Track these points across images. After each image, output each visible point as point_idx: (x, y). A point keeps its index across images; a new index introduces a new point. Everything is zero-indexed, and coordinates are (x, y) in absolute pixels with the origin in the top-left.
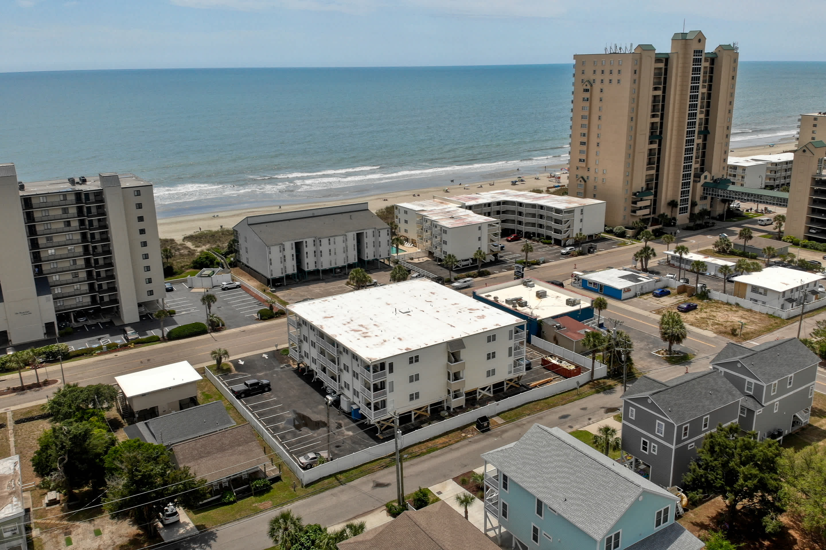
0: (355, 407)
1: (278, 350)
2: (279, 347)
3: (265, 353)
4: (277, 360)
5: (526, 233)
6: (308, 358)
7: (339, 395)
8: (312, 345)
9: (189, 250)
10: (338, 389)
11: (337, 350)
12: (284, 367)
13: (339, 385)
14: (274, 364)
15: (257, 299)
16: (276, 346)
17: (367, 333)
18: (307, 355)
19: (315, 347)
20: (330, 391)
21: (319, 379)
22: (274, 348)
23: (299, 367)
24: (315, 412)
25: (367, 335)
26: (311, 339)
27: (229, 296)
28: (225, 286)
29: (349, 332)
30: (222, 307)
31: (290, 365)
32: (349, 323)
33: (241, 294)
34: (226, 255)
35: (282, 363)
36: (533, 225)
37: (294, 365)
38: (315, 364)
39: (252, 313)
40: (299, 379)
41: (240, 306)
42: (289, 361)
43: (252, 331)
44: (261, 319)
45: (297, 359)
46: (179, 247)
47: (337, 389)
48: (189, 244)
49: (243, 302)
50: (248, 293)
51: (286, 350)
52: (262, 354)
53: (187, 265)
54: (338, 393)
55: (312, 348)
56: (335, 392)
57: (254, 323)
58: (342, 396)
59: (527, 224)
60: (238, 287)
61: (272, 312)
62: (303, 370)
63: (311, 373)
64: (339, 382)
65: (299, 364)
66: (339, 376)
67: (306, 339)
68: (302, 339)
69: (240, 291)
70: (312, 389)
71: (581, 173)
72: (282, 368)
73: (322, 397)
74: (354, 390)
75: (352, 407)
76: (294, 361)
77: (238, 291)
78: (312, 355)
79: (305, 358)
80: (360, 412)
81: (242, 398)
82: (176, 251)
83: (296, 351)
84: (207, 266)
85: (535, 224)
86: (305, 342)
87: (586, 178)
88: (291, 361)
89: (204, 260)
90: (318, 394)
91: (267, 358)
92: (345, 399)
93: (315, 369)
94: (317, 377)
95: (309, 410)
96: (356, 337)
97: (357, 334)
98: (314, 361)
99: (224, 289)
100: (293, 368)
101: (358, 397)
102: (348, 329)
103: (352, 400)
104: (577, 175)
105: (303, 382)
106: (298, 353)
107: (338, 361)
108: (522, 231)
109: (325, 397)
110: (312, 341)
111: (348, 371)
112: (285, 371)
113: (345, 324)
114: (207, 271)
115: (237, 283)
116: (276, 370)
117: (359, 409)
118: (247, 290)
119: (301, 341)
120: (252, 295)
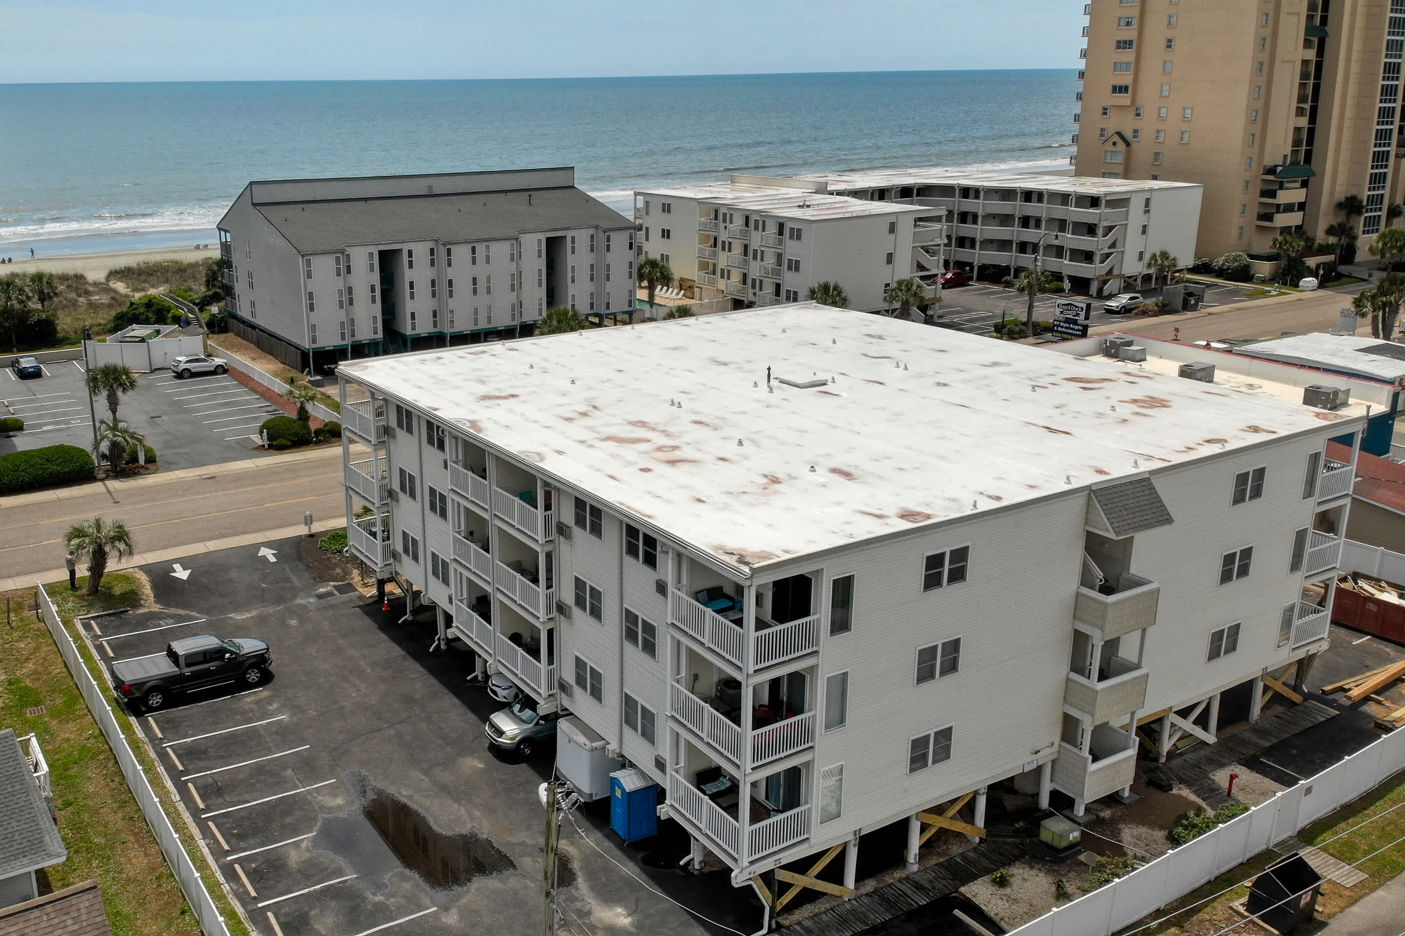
0: (629, 781)
1: (312, 536)
2: (318, 527)
3: (269, 545)
4: (308, 568)
5: (983, 268)
6: (415, 558)
7: (552, 719)
8: (433, 508)
9: (113, 295)
10: (543, 691)
11: (547, 520)
12: (329, 594)
13: (550, 674)
14: (297, 583)
15: (268, 400)
16: (309, 520)
17: (675, 448)
18: (411, 547)
19: (443, 514)
20: (502, 695)
21: (458, 639)
22: (301, 530)
23: (381, 593)
24: (444, 789)
25: (677, 454)
26: (428, 483)
27: (191, 392)
28: (183, 366)
29: (596, 443)
30: (164, 418)
31: (350, 588)
32: (584, 414)
33: (226, 388)
34: (203, 304)
35: (323, 579)
36: (1004, 245)
37: (365, 585)
38: (446, 581)
39: (248, 431)
40: (383, 637)
41: (216, 416)
42: (347, 573)
43: (239, 479)
44: (271, 447)
45: (377, 562)
46: (90, 289)
47: (540, 691)
48: (120, 287)
49: (227, 404)
50: (246, 386)
51: (339, 537)
52: (257, 546)
53: (100, 325)
54: (544, 708)
55: (433, 519)
56: (530, 703)
57: (250, 457)
58: (563, 725)
59: (988, 243)
60: (221, 370)
61: (307, 428)
62: (398, 606)
63: (423, 617)
64: (551, 661)
65: (381, 583)
66: (550, 632)
67: (408, 484)
68: (396, 486)
69: (222, 381)
70: (433, 681)
71: (1112, 123)
72: (320, 597)
73: (472, 717)
74: (629, 703)
75: (614, 782)
76: (365, 570)
77: (218, 381)
78: (431, 549)
79: (407, 560)
80: (664, 811)
81: (151, 709)
82: (79, 295)
83: (374, 535)
84: (147, 322)
85: (1010, 242)
86: (404, 498)
87: (1129, 135)
88: (356, 572)
89: (142, 310)
90: (456, 701)
91: (273, 559)
92: (581, 739)
93: (443, 603)
94: (451, 633)
95: (416, 774)
96: (630, 464)
97: (629, 452)
98: (440, 570)
99: (180, 375)
100: (361, 597)
101: (648, 735)
102: (588, 436)
103: (613, 746)
104: (1102, 130)
105: (397, 651)
106: (378, 542)
107: (549, 570)
108: (971, 265)
109: (485, 719)
110: (432, 491)
111: (596, 613)
112: (332, 607)
113: (569, 419)
114: (138, 331)
115: (218, 361)
116: (299, 601)
117: (658, 794)
118: (245, 380)
119: (391, 494)
120: (254, 391)
